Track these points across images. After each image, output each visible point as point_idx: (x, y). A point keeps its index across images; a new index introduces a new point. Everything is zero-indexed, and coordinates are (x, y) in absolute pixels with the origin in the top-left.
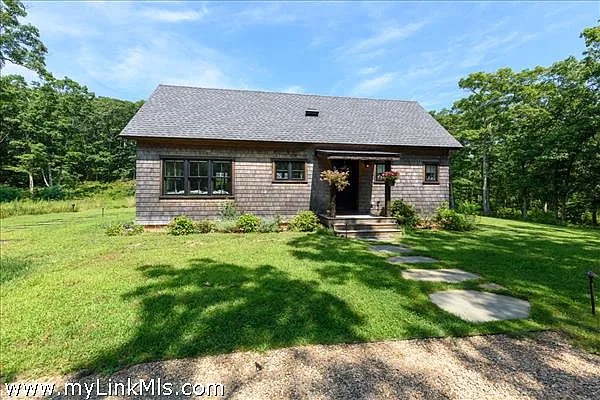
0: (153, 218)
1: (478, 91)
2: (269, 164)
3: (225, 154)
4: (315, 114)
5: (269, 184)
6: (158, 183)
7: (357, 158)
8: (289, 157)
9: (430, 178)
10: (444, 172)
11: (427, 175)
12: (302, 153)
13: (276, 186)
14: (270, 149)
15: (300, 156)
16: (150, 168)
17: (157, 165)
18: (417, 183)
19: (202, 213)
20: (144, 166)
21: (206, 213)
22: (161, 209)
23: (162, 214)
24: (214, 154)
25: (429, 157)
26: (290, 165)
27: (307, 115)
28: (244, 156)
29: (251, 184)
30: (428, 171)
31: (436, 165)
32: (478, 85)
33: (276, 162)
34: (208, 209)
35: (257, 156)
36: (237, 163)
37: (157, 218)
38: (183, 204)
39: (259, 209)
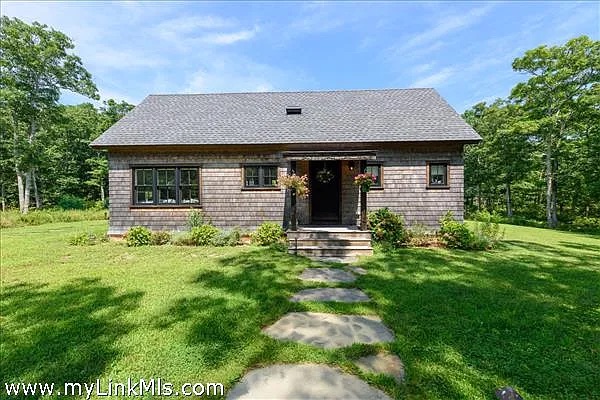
1: (539, 72)
2: (238, 170)
3: (192, 161)
4: (298, 112)
5: (239, 192)
6: (128, 193)
7: (320, 159)
8: (259, 161)
9: (438, 182)
10: (456, 173)
11: (433, 178)
12: (274, 156)
13: (246, 194)
14: (239, 153)
15: (272, 159)
16: (121, 178)
17: (127, 174)
18: (419, 188)
19: (171, 223)
20: (116, 175)
21: (174, 223)
22: (132, 219)
23: (133, 224)
24: (181, 161)
25: (437, 154)
26: (261, 171)
27: (288, 113)
28: (211, 161)
29: (220, 191)
30: (434, 173)
31: (445, 164)
32: (540, 64)
33: (245, 167)
34: (175, 218)
35: (225, 161)
36: (204, 170)
38: (152, 214)
39: (228, 219)
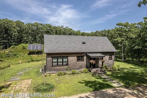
0: (50, 71)
2: (76, 57)
3: (66, 56)
5: (76, 62)
6: (51, 63)
8: (80, 55)
9: (110, 59)
10: (113, 57)
12: (83, 54)
13: (78, 62)
14: (76, 54)
16: (49, 60)
17: (51, 59)
22: (52, 69)
23: (52, 70)
25: (110, 54)
26: (80, 57)
27: (83, 44)
29: (72, 62)
30: (110, 57)
34: (62, 68)
35: (73, 55)
36: (69, 57)
37: (52, 71)
38: (57, 68)
